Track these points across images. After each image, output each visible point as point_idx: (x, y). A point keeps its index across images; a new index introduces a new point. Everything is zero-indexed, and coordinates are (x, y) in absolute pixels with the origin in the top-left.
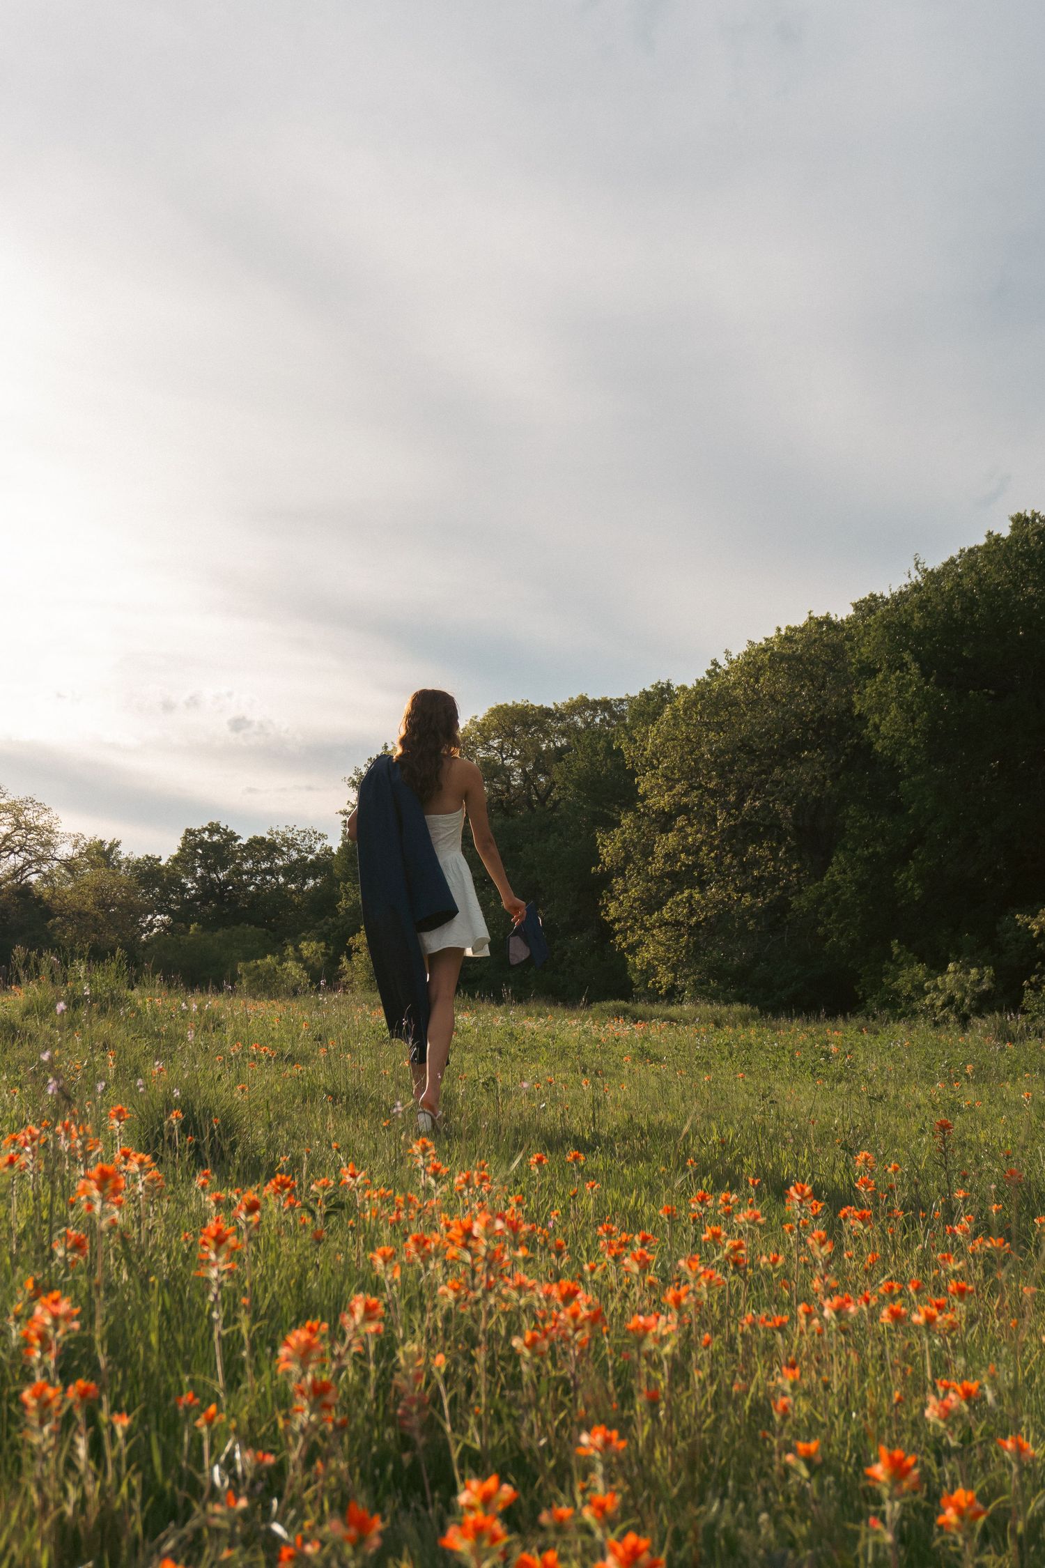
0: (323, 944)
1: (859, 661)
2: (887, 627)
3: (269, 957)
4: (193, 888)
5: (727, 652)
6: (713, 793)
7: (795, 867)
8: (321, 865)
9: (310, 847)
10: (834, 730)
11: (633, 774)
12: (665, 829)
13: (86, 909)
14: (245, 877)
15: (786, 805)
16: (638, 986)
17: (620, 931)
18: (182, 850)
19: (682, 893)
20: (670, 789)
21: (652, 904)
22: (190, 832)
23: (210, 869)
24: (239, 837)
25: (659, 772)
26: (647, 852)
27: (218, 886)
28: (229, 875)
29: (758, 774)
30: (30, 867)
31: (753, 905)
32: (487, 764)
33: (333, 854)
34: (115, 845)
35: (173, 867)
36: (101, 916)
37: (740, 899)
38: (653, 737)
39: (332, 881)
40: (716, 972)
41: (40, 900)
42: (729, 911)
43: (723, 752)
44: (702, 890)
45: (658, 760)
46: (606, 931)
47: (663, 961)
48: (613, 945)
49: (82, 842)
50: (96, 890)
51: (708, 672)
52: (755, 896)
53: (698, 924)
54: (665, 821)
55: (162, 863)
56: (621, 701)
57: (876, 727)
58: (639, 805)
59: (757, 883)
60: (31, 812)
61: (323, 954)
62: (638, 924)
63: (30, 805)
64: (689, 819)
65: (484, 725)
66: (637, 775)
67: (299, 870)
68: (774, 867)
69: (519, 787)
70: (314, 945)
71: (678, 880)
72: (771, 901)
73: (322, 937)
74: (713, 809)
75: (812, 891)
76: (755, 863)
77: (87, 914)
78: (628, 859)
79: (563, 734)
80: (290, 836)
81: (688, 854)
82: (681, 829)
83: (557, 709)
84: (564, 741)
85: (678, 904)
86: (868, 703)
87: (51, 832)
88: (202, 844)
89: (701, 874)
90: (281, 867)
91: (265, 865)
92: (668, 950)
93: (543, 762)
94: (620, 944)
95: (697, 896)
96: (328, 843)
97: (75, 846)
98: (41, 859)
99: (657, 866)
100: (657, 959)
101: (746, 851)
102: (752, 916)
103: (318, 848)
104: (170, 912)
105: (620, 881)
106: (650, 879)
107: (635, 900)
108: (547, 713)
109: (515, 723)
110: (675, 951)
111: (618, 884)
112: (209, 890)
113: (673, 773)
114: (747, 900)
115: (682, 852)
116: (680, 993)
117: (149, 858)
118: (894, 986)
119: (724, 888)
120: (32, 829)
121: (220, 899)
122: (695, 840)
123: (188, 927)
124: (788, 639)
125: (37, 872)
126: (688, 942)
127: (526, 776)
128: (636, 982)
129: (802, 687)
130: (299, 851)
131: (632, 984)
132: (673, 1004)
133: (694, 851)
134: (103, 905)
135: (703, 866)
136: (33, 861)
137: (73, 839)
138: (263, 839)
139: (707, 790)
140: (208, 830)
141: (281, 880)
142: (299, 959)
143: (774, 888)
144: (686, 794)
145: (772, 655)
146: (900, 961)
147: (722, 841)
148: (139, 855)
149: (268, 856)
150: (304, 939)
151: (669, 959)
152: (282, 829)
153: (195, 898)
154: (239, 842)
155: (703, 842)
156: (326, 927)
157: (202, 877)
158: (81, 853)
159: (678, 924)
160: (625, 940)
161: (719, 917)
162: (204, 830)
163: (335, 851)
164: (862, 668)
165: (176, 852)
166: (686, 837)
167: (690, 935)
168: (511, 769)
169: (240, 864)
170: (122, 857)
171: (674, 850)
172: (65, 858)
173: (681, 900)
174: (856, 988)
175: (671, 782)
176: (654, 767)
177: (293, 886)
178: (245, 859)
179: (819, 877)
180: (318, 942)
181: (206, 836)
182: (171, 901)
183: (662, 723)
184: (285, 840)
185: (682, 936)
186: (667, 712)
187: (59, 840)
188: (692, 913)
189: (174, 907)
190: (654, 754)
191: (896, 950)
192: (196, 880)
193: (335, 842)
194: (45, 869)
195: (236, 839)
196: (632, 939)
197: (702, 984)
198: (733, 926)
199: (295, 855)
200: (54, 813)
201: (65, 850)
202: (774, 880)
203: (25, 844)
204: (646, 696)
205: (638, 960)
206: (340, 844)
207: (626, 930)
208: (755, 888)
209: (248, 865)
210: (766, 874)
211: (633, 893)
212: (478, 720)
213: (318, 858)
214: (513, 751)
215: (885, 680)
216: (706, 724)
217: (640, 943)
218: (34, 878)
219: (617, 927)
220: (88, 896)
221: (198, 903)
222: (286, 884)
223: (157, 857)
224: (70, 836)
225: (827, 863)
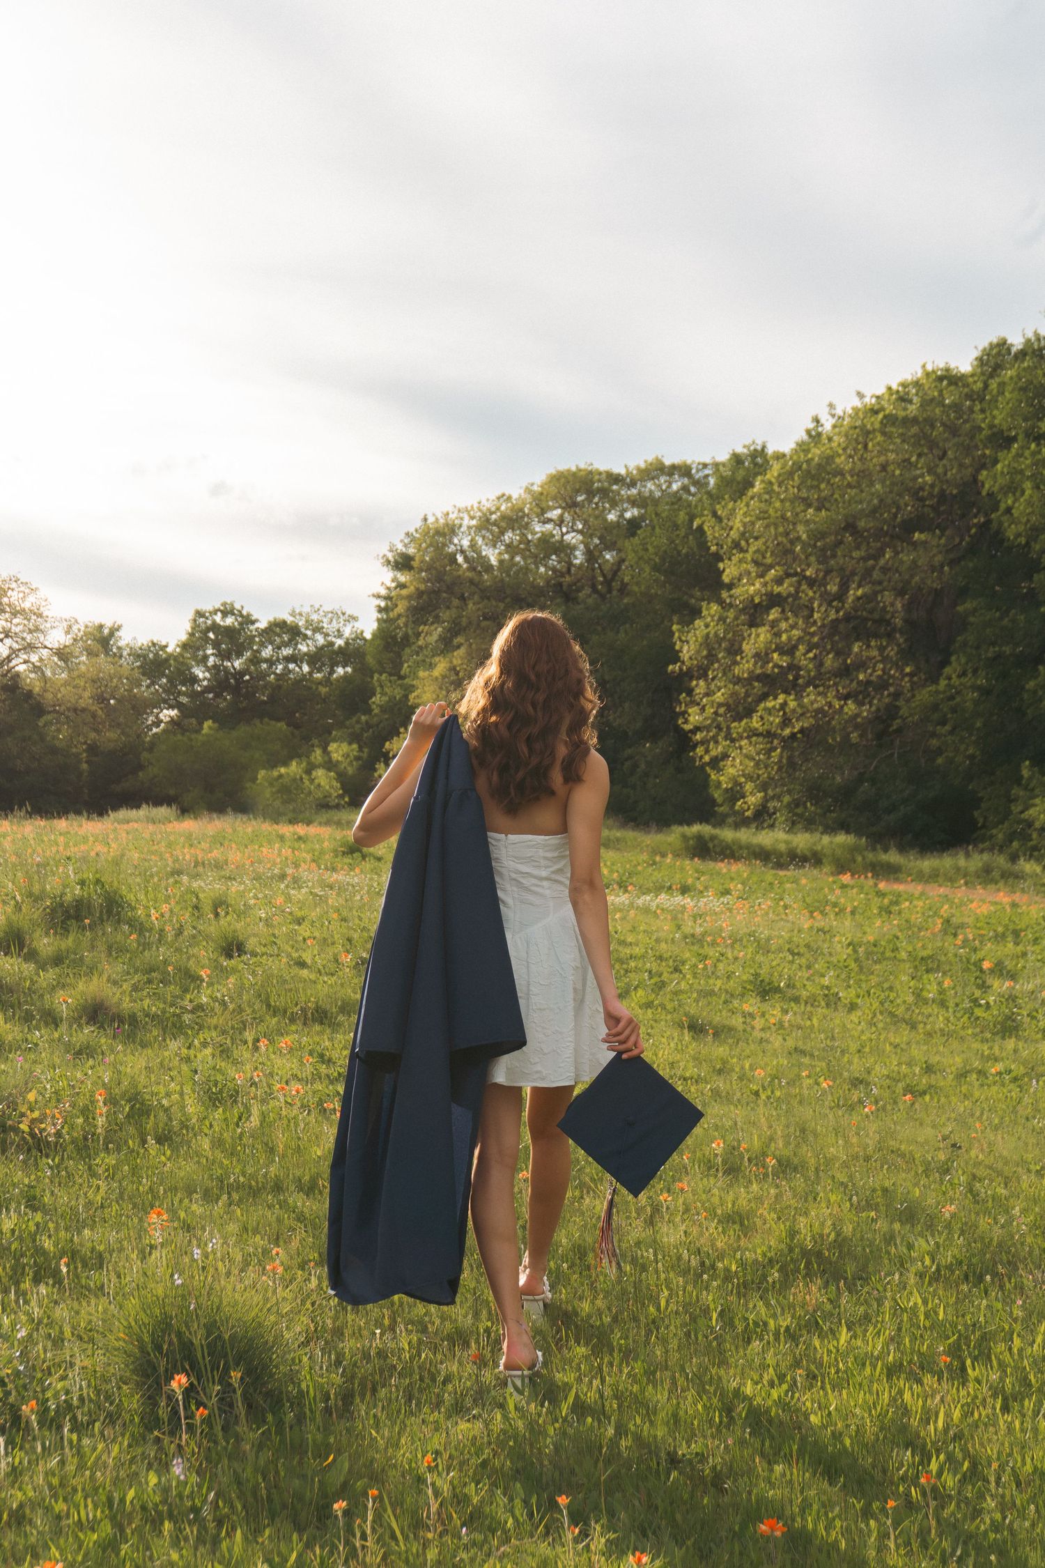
0: (355, 746)
1: (991, 426)
2: (1023, 389)
3: (294, 763)
4: (205, 679)
5: (831, 406)
6: (811, 582)
7: (908, 670)
8: (351, 653)
9: (338, 631)
10: (956, 507)
11: (718, 558)
12: (753, 624)
13: (82, 704)
14: (264, 666)
15: (896, 596)
16: (721, 805)
17: (702, 743)
18: (192, 635)
19: (775, 698)
20: (762, 576)
21: (740, 709)
22: (200, 614)
23: (225, 655)
24: (256, 621)
25: (749, 556)
26: (735, 650)
27: (234, 676)
28: (245, 663)
29: (864, 559)
30: (17, 656)
31: (857, 715)
32: (545, 540)
33: (365, 639)
34: (114, 631)
35: (181, 655)
36: (100, 712)
37: (842, 707)
38: (740, 516)
39: (363, 670)
40: (815, 792)
41: (29, 694)
42: (829, 722)
43: (823, 535)
44: (799, 697)
45: (747, 541)
46: (685, 742)
47: (749, 778)
48: (693, 759)
49: (75, 628)
50: (94, 681)
51: (808, 432)
52: (861, 704)
53: (793, 736)
54: (754, 613)
55: (169, 650)
56: (705, 466)
57: (1009, 510)
58: (724, 594)
59: (862, 688)
60: (15, 593)
61: (357, 758)
62: (723, 734)
63: (14, 585)
64: (783, 611)
65: (542, 494)
66: (722, 560)
67: (325, 656)
68: (883, 670)
69: (580, 567)
70: (345, 747)
71: (772, 683)
72: (878, 710)
73: (354, 738)
74: (811, 600)
75: (924, 695)
76: (861, 665)
77: (83, 710)
78: (712, 657)
79: (633, 502)
80: (315, 617)
81: (782, 653)
82: (774, 624)
83: (628, 473)
84: (636, 512)
85: (769, 711)
86: (1001, 481)
87: (40, 616)
88: (215, 627)
89: (797, 677)
90: (305, 654)
91: (287, 652)
92: (757, 764)
93: (611, 536)
94: (701, 757)
95: (792, 704)
96: (359, 626)
97: (67, 633)
98: (30, 647)
99: (745, 667)
100: (743, 775)
101: (850, 650)
102: (857, 727)
103: (347, 632)
104: (179, 706)
105: (702, 683)
106: (738, 680)
107: (720, 705)
108: (616, 479)
109: (578, 491)
110: (766, 767)
111: (700, 687)
112: (222, 682)
113: (764, 557)
114: (851, 707)
115: (774, 651)
116: (770, 816)
117: (154, 645)
118: (1025, 816)
119: (824, 694)
120: (18, 612)
121: (236, 690)
122: (789, 639)
123: (201, 724)
124: (903, 399)
125: (25, 662)
126: (781, 757)
127: (591, 555)
128: (719, 800)
129: (920, 455)
130: (327, 635)
131: (714, 802)
132: (763, 828)
133: (789, 650)
134: (101, 699)
135: (800, 669)
136: (19, 650)
137: (65, 624)
138: (284, 622)
139: (805, 577)
140: (222, 612)
141: (306, 668)
142: (330, 765)
143: (882, 694)
144: (779, 581)
145: (885, 417)
146: (1032, 785)
147: (822, 639)
148: (143, 640)
149: (290, 640)
150: (335, 740)
151: (759, 776)
152: (306, 609)
153: (207, 689)
154: (257, 625)
155: (800, 639)
156: (358, 726)
157: (215, 666)
158: (75, 640)
159: (769, 735)
160: (707, 751)
161: (817, 728)
162: (215, 612)
163: (368, 636)
164: (994, 434)
165: (184, 637)
166: (778, 634)
167: (783, 748)
168: (574, 548)
169: (258, 651)
170: (121, 643)
171: (767, 649)
172: (56, 646)
173: (774, 707)
174: (976, 814)
175: (763, 568)
176: (742, 550)
177: (318, 676)
178: (262, 645)
179: (935, 681)
180: (350, 744)
181: (218, 618)
182: (180, 693)
183: (752, 498)
184: (309, 623)
185: (775, 749)
186: (758, 486)
187: (48, 625)
188: (786, 722)
189: (184, 700)
190: (743, 534)
191: (1025, 773)
192: (208, 669)
193: (368, 625)
194: (34, 658)
195: (253, 622)
196: (716, 751)
197: (797, 806)
198: (834, 739)
199: (320, 640)
200: (43, 593)
201: (57, 638)
202: (882, 685)
203: (10, 631)
204: (737, 459)
205: (724, 778)
206: (375, 625)
207: (709, 742)
208: (860, 695)
209: (267, 652)
210: (873, 678)
211: (719, 697)
212: (536, 488)
213: (347, 643)
214: (574, 524)
215: (1019, 455)
216: (804, 500)
217: (725, 756)
218: (22, 668)
219: (698, 737)
220: (85, 689)
221: (211, 696)
222: (310, 673)
223: (164, 643)
224: (61, 620)
225: (945, 663)
